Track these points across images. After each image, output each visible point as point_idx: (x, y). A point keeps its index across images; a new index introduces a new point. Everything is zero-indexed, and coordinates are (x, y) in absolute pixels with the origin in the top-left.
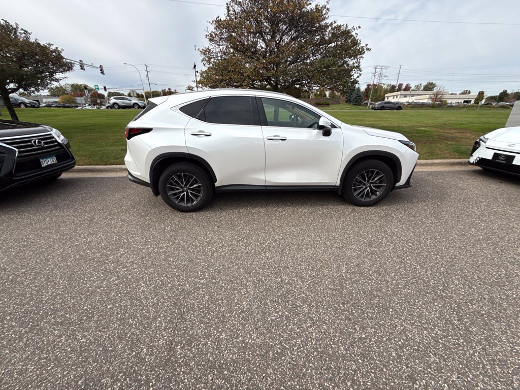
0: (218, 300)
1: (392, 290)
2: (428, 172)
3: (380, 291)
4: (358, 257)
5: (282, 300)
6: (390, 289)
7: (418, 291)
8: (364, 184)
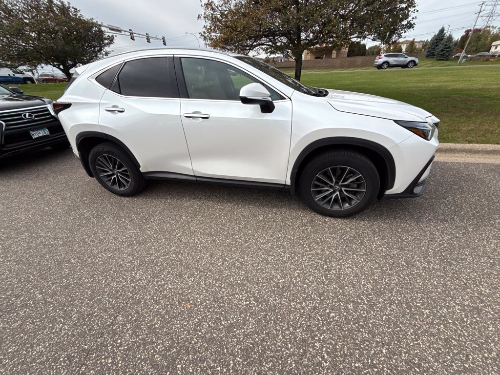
0: (23, 331)
4: (246, 310)
5: (80, 359)
8: (331, 187)
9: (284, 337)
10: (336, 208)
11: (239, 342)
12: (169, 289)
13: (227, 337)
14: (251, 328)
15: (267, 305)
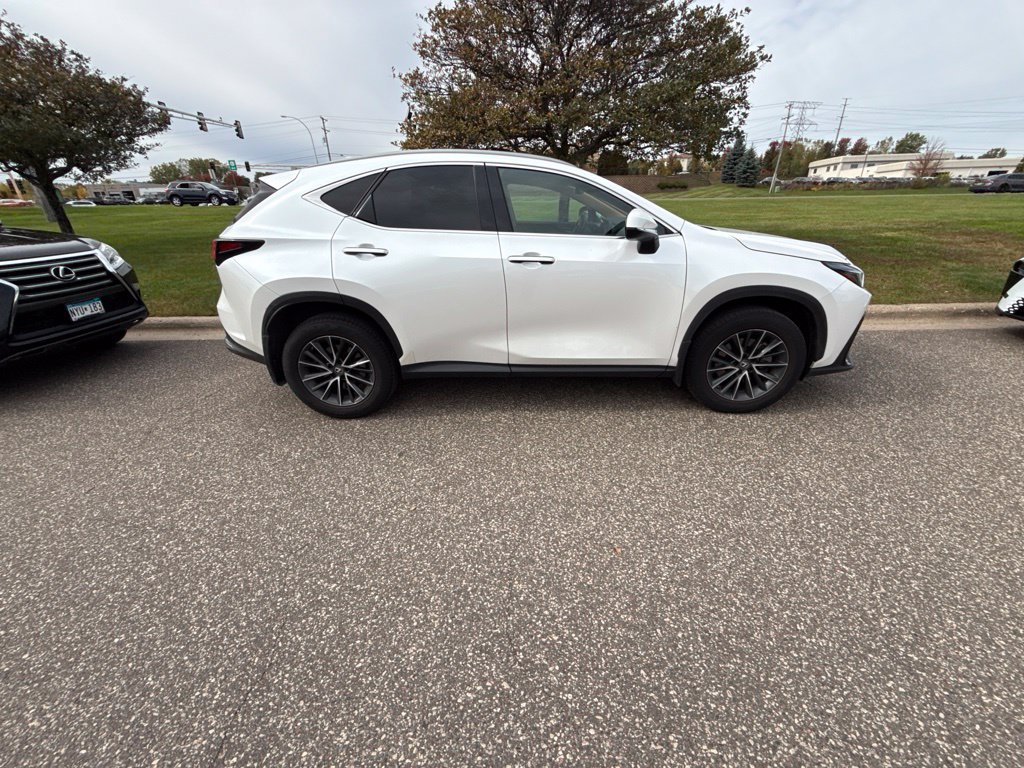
0: (354, 636)
1: (779, 636)
2: (896, 332)
3: (747, 636)
4: (705, 540)
5: (502, 646)
6: (772, 633)
7: (845, 644)
8: (736, 364)
9: (780, 559)
10: (745, 398)
11: (726, 577)
12: (566, 536)
13: (705, 574)
14: (729, 558)
15: (728, 528)
